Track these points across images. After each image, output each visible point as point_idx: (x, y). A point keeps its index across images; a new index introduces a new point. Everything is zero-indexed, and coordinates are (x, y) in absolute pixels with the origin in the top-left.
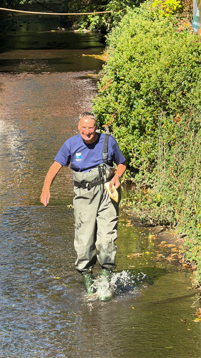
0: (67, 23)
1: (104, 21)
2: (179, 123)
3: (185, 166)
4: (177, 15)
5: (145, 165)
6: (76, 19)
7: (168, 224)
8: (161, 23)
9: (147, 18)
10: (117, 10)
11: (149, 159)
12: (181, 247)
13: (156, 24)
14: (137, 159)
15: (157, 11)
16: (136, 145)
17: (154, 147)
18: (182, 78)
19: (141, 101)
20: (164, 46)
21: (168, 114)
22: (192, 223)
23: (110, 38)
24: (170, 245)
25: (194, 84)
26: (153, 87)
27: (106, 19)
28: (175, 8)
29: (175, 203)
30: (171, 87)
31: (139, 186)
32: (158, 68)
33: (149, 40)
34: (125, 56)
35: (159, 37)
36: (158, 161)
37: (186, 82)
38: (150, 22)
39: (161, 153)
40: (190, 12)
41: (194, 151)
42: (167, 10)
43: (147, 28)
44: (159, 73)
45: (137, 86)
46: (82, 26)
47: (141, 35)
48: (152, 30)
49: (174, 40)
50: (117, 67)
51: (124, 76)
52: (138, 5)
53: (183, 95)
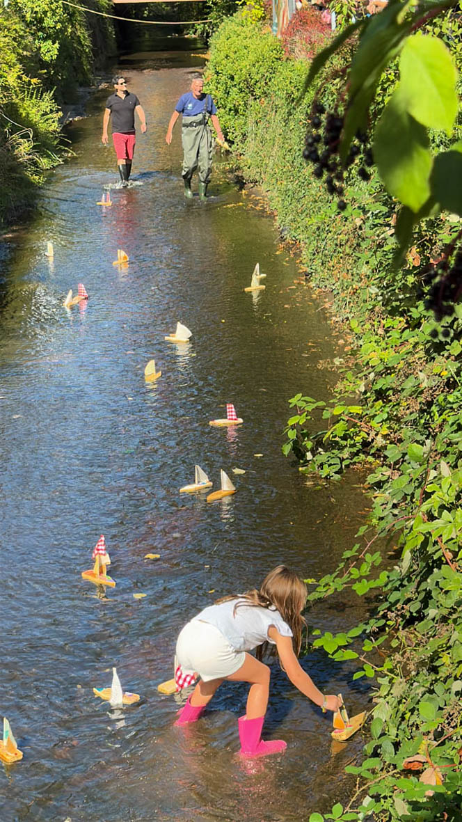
0: (179, 30)
1: (207, 28)
2: (263, 106)
3: (268, 138)
4: (261, 22)
5: (239, 138)
6: (187, 27)
7: (257, 182)
8: (249, 29)
9: (238, 24)
10: (216, 19)
11: (242, 134)
12: (266, 199)
13: (244, 29)
14: (233, 133)
15: (246, 19)
16: (232, 123)
17: (245, 124)
18: (265, 71)
19: (235, 89)
20: (251, 46)
21: (255, 99)
22: (274, 180)
23: (211, 41)
25: (274, 75)
26: (243, 78)
27: (209, 27)
28: (259, 16)
29: (262, 166)
30: (257, 77)
31: (234, 154)
32: (247, 64)
33: (240, 42)
34: (223, 55)
35: (247, 39)
36: (249, 135)
37: (268, 74)
38: (240, 28)
39: (250, 129)
40: (271, 19)
41: (275, 127)
42: (254, 18)
43: (238, 32)
44: (248, 67)
45: (232, 78)
46: (191, 32)
47: (234, 38)
48: (242, 34)
49: (259, 42)
50: (217, 63)
51: (222, 70)
52: (232, 15)
53: (266, 83)
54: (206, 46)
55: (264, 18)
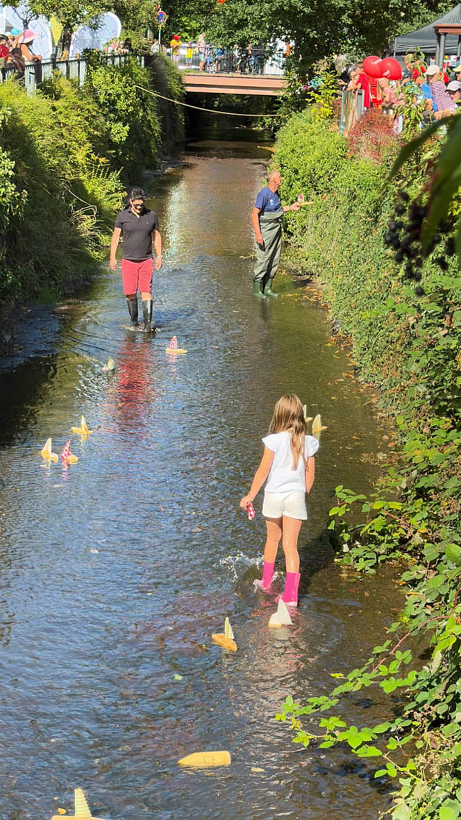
0: (248, 122)
1: (275, 122)
2: (325, 201)
3: (327, 233)
4: (329, 120)
5: (298, 230)
6: (255, 119)
7: (313, 274)
8: (317, 125)
9: (307, 121)
10: (285, 114)
11: (302, 226)
12: (321, 291)
13: (312, 125)
14: (293, 225)
15: (314, 116)
16: (293, 215)
17: (306, 217)
18: (329, 167)
19: (298, 183)
20: (318, 143)
21: (318, 194)
22: (330, 274)
23: (278, 134)
24: (313, 290)
25: (338, 172)
26: (307, 173)
27: (277, 121)
28: (328, 115)
29: (319, 259)
30: (321, 174)
31: (293, 245)
32: (312, 159)
33: (307, 138)
34: (289, 149)
35: (314, 136)
36: (308, 228)
37: (332, 170)
38: (308, 124)
39: (310, 222)
40: (339, 118)
41: (334, 222)
42: (322, 116)
43: (306, 128)
44: (313, 162)
45: (296, 172)
46: (259, 125)
47: (301, 133)
48: (310, 130)
49: (325, 139)
50: (282, 156)
51: (287, 163)
52: (300, 111)
53: (330, 180)
54: (273, 139)
55: (332, 117)
